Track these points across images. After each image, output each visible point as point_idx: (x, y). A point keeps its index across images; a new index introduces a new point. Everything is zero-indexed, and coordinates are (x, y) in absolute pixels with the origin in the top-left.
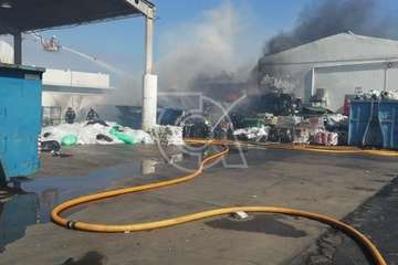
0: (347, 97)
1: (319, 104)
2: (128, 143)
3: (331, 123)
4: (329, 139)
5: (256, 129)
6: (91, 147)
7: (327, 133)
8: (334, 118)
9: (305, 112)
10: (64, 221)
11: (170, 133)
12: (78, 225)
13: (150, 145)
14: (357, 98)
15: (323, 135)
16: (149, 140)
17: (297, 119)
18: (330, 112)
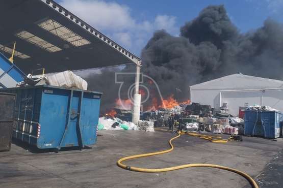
0: (241, 108)
1: (224, 111)
2: (125, 129)
3: (233, 122)
4: (234, 131)
5: (191, 124)
6: (109, 131)
7: (232, 127)
8: (235, 119)
9: (218, 115)
10: (125, 166)
11: (147, 125)
12: (132, 168)
13: (137, 131)
14: (248, 109)
15: (230, 129)
16: (136, 128)
17: (215, 120)
18: (231, 116)
